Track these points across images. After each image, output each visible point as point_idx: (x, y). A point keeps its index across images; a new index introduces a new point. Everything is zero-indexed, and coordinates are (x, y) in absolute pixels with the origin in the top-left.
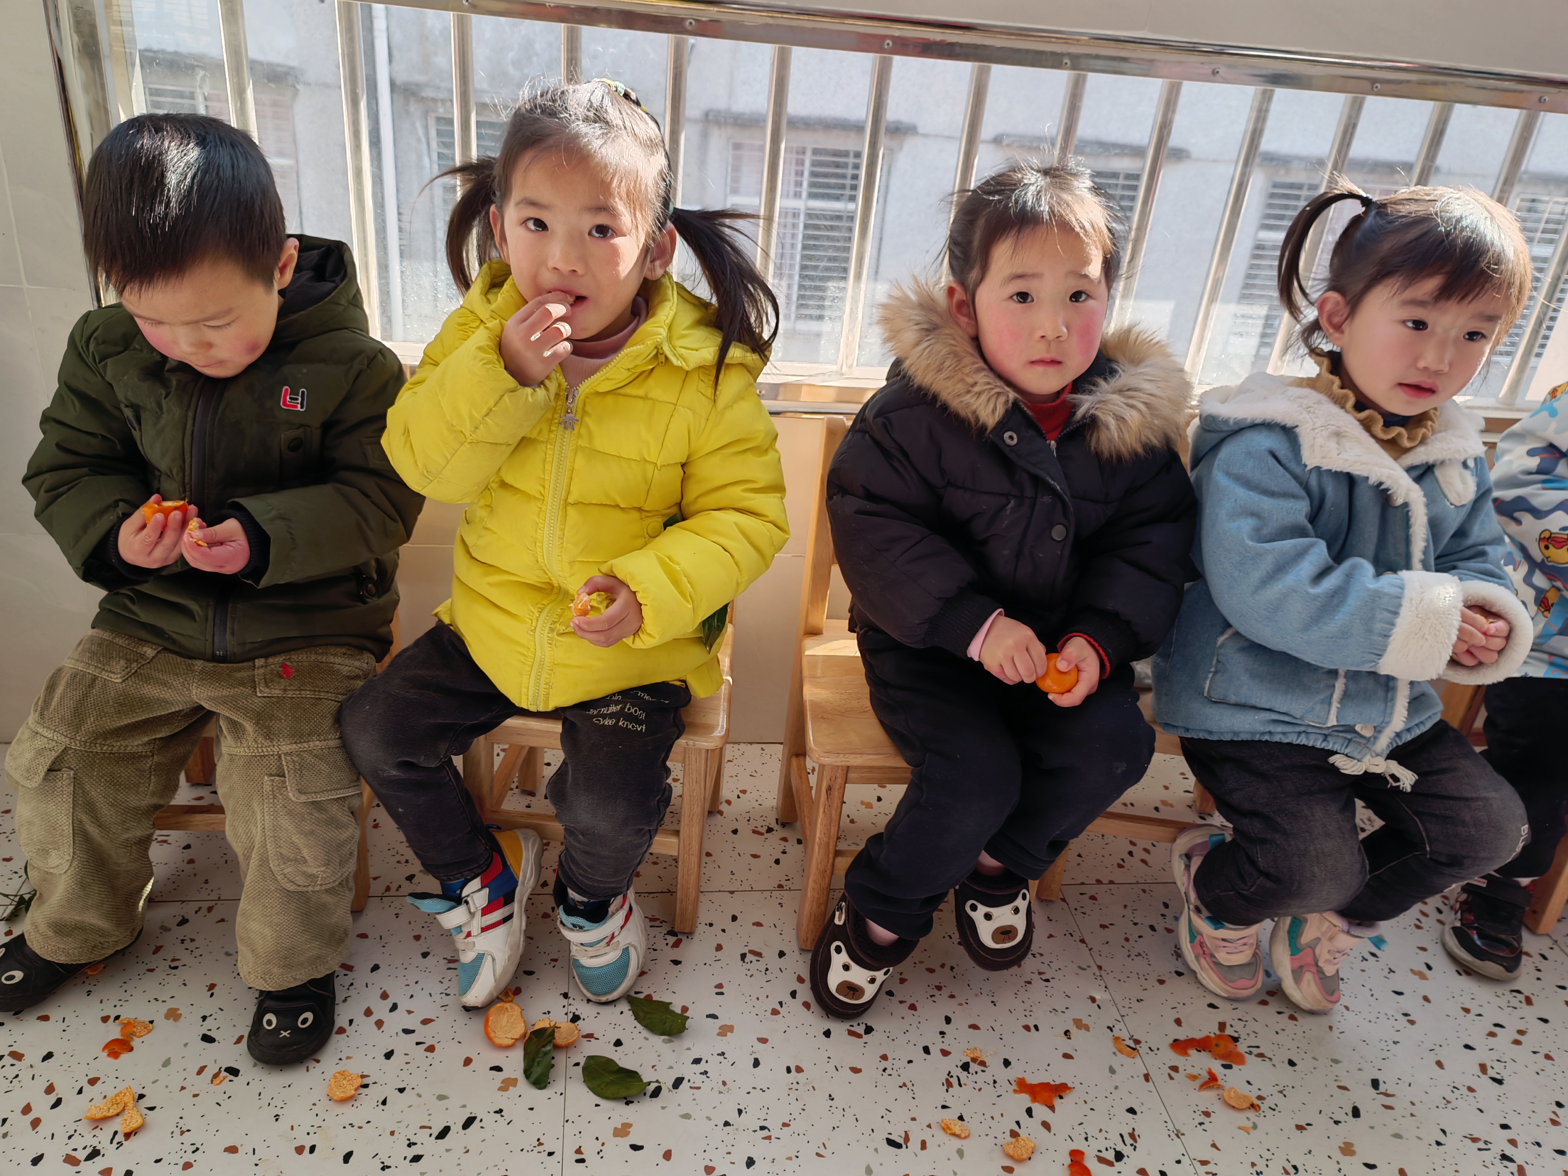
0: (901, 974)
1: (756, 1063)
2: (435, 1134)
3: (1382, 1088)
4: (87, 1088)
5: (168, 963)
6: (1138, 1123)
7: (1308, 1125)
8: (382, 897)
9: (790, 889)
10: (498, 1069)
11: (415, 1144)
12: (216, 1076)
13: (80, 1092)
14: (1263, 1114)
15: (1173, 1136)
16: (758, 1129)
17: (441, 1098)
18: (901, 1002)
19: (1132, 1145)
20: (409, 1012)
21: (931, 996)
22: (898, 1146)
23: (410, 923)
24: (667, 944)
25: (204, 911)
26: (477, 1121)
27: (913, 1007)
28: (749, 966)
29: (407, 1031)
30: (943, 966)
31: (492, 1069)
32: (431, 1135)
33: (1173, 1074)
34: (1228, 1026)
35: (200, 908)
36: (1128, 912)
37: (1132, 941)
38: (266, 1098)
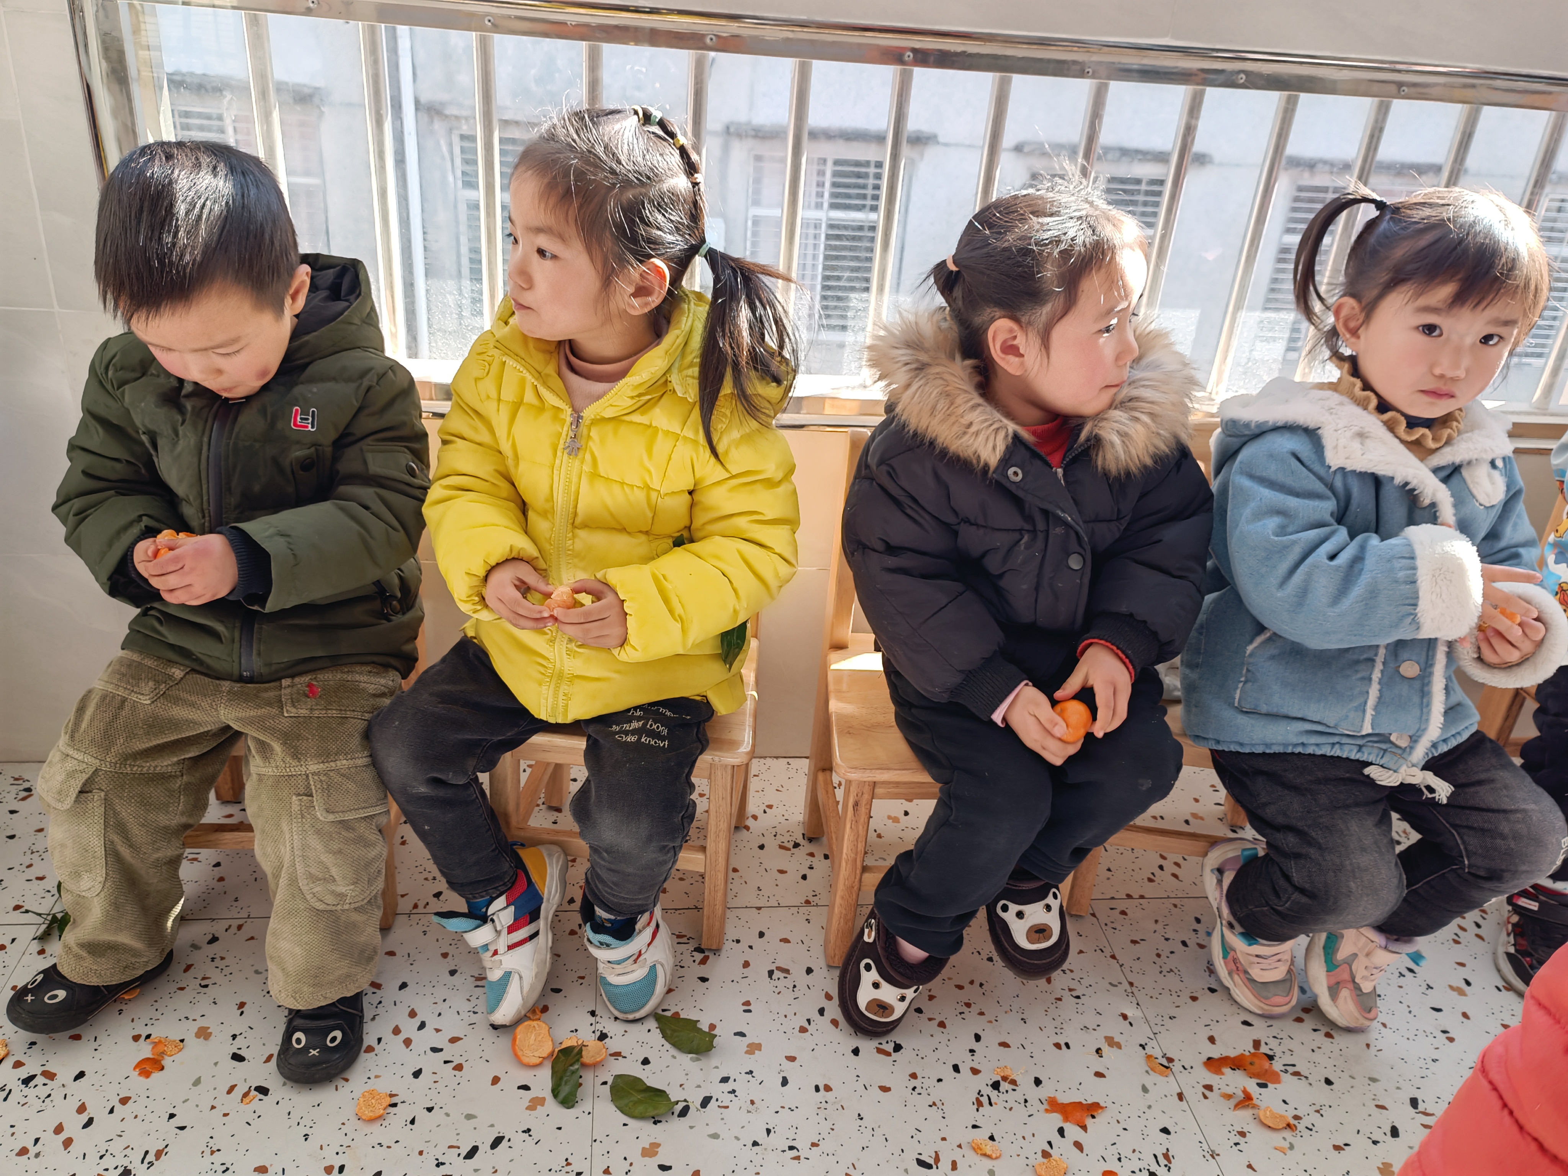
0: (930, 991)
1: (785, 1082)
2: (464, 1154)
3: (1421, 1107)
4: (118, 1107)
5: (199, 981)
6: (1172, 1143)
7: (1346, 1145)
8: (409, 915)
9: (817, 905)
10: (526, 1088)
11: (443, 1164)
12: (246, 1095)
13: (111, 1111)
14: (1300, 1134)
15: (1208, 1157)
16: (787, 1149)
17: (469, 1117)
18: (930, 1019)
19: (1166, 1166)
20: (438, 1030)
21: (960, 1013)
22: (929, 1166)
23: (437, 940)
24: (694, 961)
25: (234, 929)
26: (505, 1142)
27: (942, 1025)
28: (777, 983)
29: (435, 1050)
30: (972, 982)
31: (519, 1088)
32: (459, 1155)
33: (1207, 1093)
34: (1263, 1043)
35: (230, 926)
36: (1159, 927)
37: (1163, 957)
38: (295, 1117)
